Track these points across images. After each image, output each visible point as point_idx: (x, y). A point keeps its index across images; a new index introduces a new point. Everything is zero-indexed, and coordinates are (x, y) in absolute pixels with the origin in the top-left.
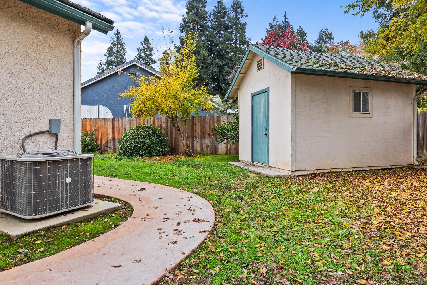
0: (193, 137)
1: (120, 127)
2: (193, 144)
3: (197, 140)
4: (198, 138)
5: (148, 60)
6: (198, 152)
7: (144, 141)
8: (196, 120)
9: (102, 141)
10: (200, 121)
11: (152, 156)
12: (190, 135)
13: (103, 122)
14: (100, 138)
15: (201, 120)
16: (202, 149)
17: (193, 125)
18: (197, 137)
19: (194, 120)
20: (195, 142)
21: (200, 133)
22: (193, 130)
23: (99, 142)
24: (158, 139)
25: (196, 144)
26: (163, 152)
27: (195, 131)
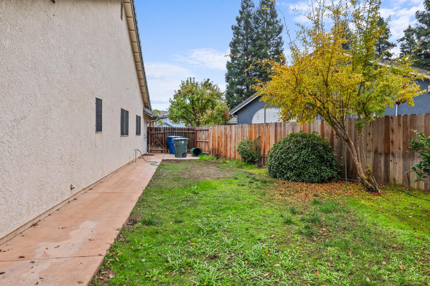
0: (387, 154)
1: (282, 134)
2: (387, 167)
3: (397, 160)
4: (399, 157)
5: (383, 45)
6: (397, 183)
7: (291, 158)
8: (395, 123)
9: (264, 152)
10: (402, 124)
11: (303, 181)
12: (381, 149)
13: (266, 128)
14: (263, 148)
15: (405, 122)
16: (407, 178)
17: (388, 131)
18: (397, 155)
19: (391, 122)
20: (391, 164)
21: (401, 148)
22: (387, 141)
23: (262, 152)
24: (314, 155)
25: (395, 168)
26: (322, 176)
27: (392, 142)
